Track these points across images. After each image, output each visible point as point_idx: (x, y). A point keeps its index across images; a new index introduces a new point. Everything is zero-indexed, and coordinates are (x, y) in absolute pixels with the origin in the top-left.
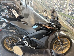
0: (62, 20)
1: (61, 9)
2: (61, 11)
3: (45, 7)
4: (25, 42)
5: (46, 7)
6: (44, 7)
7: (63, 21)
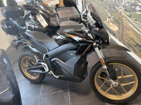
0: (137, 31)
1: (133, 5)
2: (135, 10)
3: (107, 7)
4: (44, 64)
5: (109, 7)
6: (106, 9)
7: (139, 33)
